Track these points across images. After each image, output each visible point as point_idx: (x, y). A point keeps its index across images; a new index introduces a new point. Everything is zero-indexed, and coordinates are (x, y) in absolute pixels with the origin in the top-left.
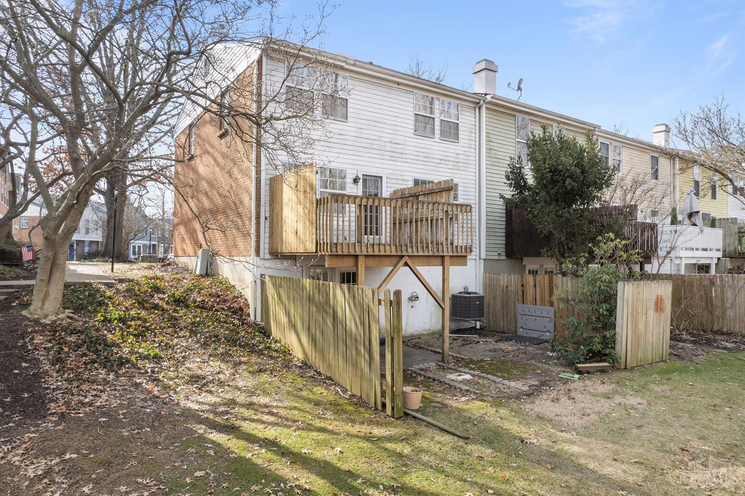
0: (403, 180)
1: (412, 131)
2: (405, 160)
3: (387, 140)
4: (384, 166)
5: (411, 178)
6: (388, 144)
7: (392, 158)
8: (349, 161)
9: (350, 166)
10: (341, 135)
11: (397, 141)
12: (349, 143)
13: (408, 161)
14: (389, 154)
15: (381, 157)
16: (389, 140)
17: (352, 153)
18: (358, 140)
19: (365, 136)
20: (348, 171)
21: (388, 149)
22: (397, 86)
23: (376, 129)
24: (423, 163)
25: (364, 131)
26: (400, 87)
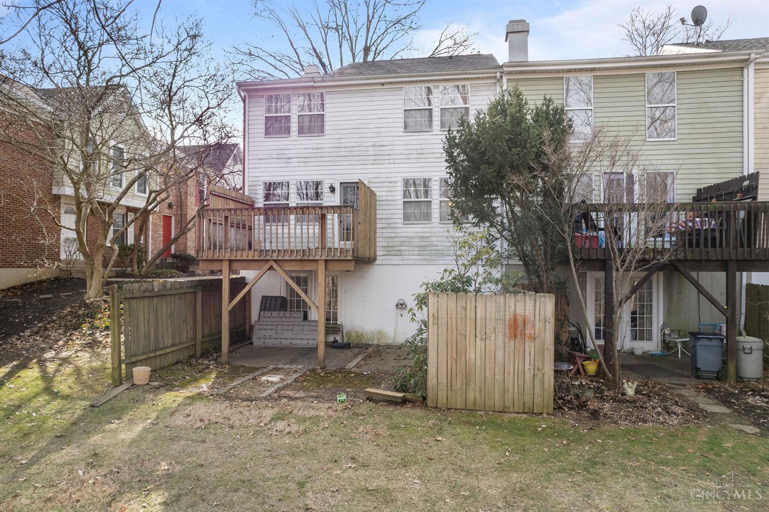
0: (390, 182)
1: (402, 129)
2: (392, 161)
3: (369, 144)
4: (366, 171)
5: (401, 179)
6: (371, 148)
7: (375, 162)
8: (326, 172)
9: (328, 177)
10: (318, 149)
11: (381, 143)
12: (326, 154)
13: (396, 161)
14: (372, 158)
15: (362, 162)
16: (373, 143)
17: (329, 164)
18: (336, 150)
19: (343, 145)
20: (326, 181)
21: (371, 153)
22: (382, 87)
23: (355, 136)
24: (416, 161)
25: (342, 141)
26: (384, 87)
